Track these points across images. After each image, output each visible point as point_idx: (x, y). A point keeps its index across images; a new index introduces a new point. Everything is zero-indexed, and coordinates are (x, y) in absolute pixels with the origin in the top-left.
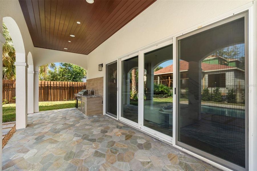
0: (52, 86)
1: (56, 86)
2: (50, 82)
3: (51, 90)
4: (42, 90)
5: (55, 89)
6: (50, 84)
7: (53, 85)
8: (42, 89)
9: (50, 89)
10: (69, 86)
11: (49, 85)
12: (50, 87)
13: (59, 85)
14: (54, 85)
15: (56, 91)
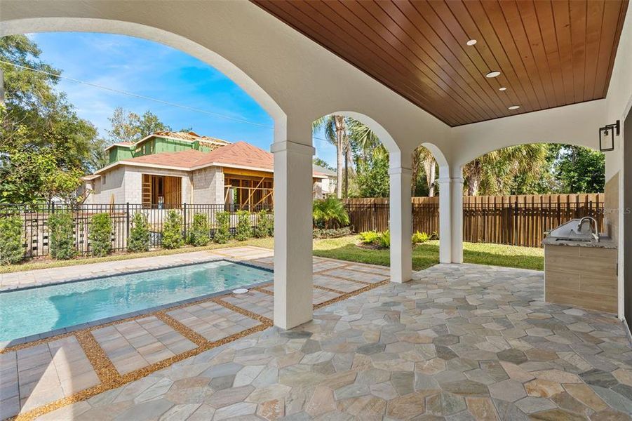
0: (521, 208)
1: (533, 207)
2: (517, 198)
3: (519, 217)
4: (498, 217)
5: (529, 215)
6: (516, 204)
7: (523, 206)
8: (498, 214)
9: (517, 215)
10: (572, 206)
11: (514, 206)
12: (517, 209)
13: (542, 204)
14: (525, 204)
15: (533, 219)
